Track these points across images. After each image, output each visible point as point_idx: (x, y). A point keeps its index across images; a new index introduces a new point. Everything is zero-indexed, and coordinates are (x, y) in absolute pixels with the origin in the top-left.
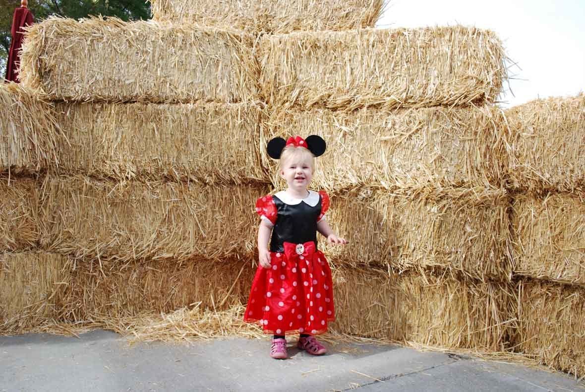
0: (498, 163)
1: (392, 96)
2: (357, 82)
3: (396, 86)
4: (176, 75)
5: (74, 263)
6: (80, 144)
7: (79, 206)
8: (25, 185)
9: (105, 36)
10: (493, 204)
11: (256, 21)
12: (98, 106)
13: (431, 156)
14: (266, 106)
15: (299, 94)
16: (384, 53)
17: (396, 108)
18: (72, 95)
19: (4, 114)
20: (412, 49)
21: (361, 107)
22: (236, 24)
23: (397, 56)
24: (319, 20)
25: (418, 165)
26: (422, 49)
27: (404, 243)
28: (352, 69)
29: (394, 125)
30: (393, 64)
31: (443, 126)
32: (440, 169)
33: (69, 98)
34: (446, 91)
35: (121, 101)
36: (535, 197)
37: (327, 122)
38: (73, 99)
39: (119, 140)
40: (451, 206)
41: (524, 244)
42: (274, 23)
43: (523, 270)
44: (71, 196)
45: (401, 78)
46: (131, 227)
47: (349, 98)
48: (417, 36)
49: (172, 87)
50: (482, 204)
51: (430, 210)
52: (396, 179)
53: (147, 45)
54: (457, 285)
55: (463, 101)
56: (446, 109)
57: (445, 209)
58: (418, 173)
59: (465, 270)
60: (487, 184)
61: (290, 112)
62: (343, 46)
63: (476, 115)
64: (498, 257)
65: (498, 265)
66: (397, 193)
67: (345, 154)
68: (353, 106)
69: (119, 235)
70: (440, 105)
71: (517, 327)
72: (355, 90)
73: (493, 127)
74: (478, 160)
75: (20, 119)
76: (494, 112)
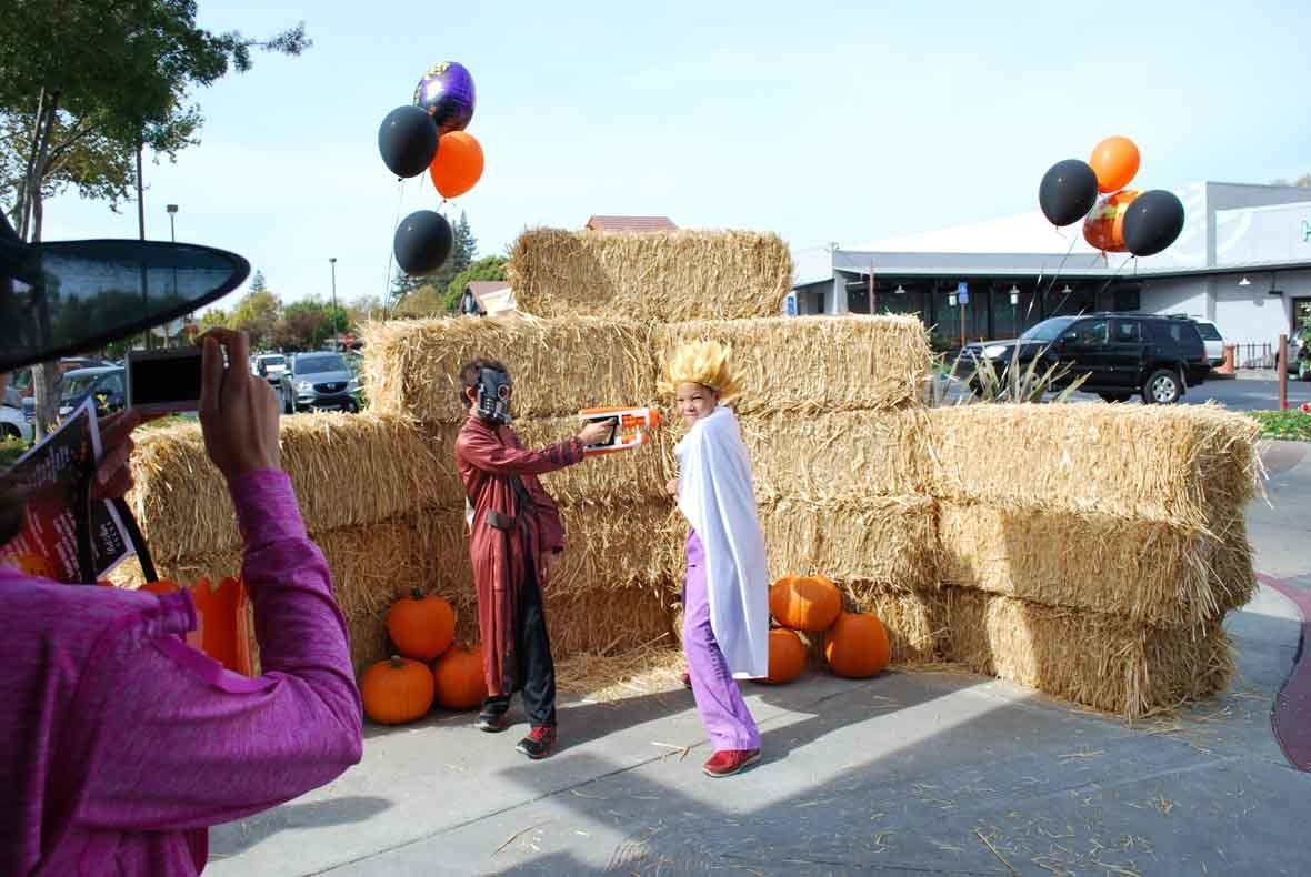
0: (923, 470)
1: (810, 400)
2: (771, 383)
3: (814, 388)
4: (563, 383)
9: (479, 343)
10: (919, 513)
11: (646, 308)
13: (854, 464)
14: (666, 410)
16: (800, 351)
17: (814, 412)
18: (445, 417)
20: (831, 346)
21: (776, 411)
22: (622, 310)
23: (814, 354)
26: (841, 346)
27: (829, 558)
28: (764, 369)
29: (814, 429)
30: (810, 364)
31: (865, 431)
32: (863, 477)
33: (442, 422)
34: (868, 393)
36: (961, 505)
38: (447, 421)
40: (877, 517)
42: (668, 308)
43: (951, 579)
44: (448, 536)
45: (820, 380)
47: (763, 401)
48: (835, 330)
49: (559, 397)
50: (909, 513)
51: (855, 521)
52: (817, 490)
53: (528, 349)
54: (886, 598)
55: (886, 404)
56: (866, 413)
57: (870, 521)
58: (840, 482)
59: (893, 582)
60: (913, 491)
62: (753, 341)
63: (900, 419)
64: (925, 567)
65: (926, 574)
66: (819, 504)
67: (760, 464)
68: (768, 410)
70: (862, 407)
71: (947, 636)
72: (769, 393)
73: (916, 433)
74: (902, 467)
75: (398, 456)
76: (916, 414)
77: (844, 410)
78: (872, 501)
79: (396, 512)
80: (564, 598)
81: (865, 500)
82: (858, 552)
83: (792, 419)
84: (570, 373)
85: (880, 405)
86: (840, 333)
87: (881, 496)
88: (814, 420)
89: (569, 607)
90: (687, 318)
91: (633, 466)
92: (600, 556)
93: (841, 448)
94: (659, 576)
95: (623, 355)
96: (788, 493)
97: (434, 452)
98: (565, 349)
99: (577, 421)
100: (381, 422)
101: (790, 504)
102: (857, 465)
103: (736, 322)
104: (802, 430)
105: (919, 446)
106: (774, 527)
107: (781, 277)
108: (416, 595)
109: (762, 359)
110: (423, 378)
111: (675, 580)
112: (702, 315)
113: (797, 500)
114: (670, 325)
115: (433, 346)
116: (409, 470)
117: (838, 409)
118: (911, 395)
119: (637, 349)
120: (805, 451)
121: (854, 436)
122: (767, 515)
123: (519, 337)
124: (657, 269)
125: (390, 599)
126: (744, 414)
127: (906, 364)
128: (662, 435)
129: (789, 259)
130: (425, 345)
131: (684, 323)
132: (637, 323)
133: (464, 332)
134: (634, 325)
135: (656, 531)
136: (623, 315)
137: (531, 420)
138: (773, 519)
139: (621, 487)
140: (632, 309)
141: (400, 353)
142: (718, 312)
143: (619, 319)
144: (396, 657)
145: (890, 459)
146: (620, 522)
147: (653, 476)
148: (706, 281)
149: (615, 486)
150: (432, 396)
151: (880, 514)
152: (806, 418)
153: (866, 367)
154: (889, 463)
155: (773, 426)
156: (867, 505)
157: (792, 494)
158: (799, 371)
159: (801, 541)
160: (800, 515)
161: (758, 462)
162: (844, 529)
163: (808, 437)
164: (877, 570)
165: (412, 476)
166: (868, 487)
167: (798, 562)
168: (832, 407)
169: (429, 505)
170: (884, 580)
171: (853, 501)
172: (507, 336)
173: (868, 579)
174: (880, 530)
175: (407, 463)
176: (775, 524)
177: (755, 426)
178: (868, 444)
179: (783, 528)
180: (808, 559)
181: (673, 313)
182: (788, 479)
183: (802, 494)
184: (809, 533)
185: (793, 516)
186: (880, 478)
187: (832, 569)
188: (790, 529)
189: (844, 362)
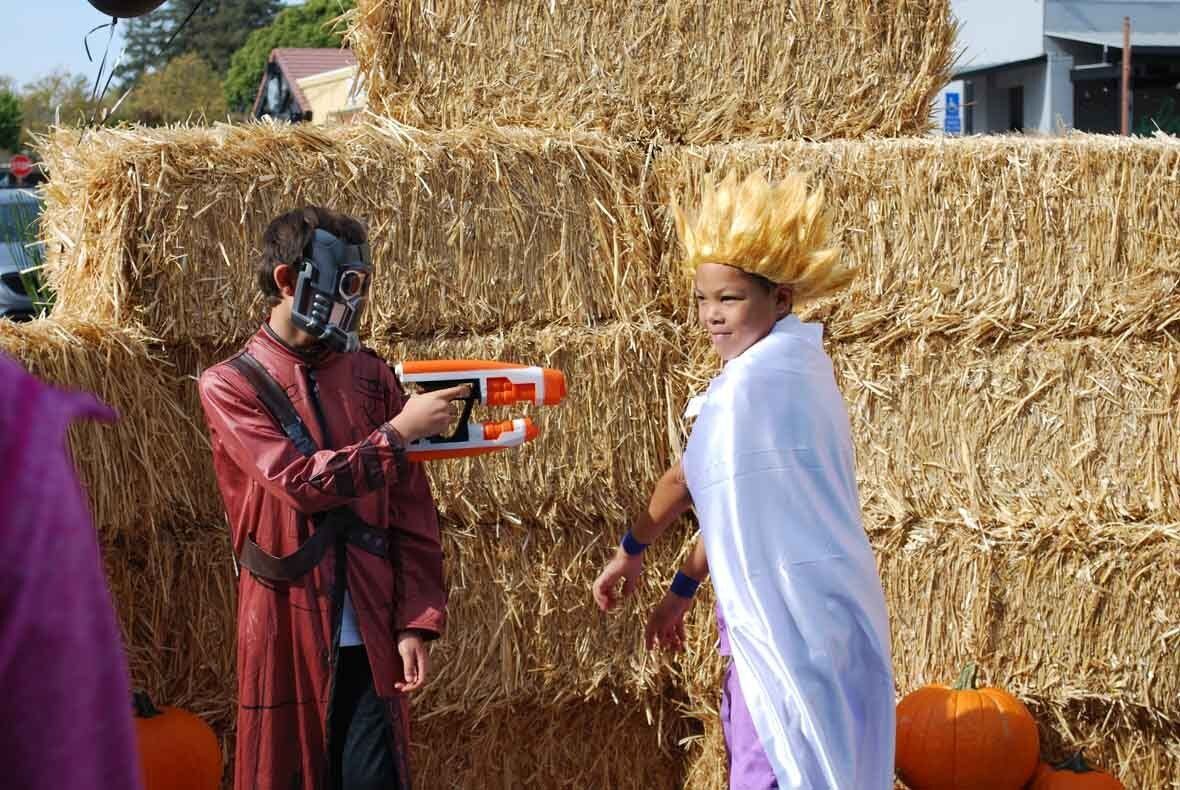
77: (1056, 336)
78: (1111, 530)
79: (105, 529)
80: (454, 721)
81: (1099, 528)
82: (1079, 639)
83: (944, 354)
84: (476, 246)
85: (1133, 327)
86: (1051, 174)
87: (1132, 521)
88: (992, 356)
89: (464, 740)
90: (727, 134)
91: (603, 443)
92: (532, 634)
93: (1047, 417)
94: (655, 678)
95: (589, 212)
96: (931, 509)
97: (186, 408)
98: (468, 195)
99: (489, 348)
100: (80, 341)
101: (935, 536)
102: (1084, 454)
103: (829, 146)
104: (964, 379)
106: (900, 581)
107: (929, 51)
109: (882, 223)
110: (168, 250)
111: (689, 687)
112: (757, 131)
113: (951, 526)
114: (691, 150)
115: (189, 183)
116: (135, 444)
117: (1044, 334)
119: (619, 199)
120: (971, 421)
121: (1076, 391)
122: (887, 557)
123: (372, 168)
124: (666, 28)
126: (842, 341)
128: (669, 382)
129: (947, 11)
130: (173, 180)
131: (721, 149)
132: (621, 145)
133: (255, 156)
134: (615, 148)
135: (651, 583)
136: (591, 126)
137: (393, 342)
138: (899, 564)
139: (579, 489)
140: (610, 115)
141: (121, 196)
142: (793, 125)
143: (584, 134)
145: (1153, 443)
146: (575, 563)
147: (647, 468)
148: (768, 57)
149: (567, 485)
150: (187, 288)
151: (1128, 559)
152: (974, 352)
153: (1107, 247)
154: (1151, 452)
155: (903, 366)
156: (1101, 540)
157: (940, 513)
158: (961, 252)
159: (958, 613)
160: (956, 558)
161: (869, 442)
162: (1050, 589)
163: (977, 391)
164: (1120, 679)
165: (139, 454)
166: (1104, 501)
167: (950, 657)
168: (1030, 330)
169: (175, 517)
170: (1135, 700)
171: (1071, 529)
172: (345, 166)
173: (1100, 697)
174: (1127, 594)
175: (129, 427)
176: (903, 574)
177: (865, 367)
178: (1107, 409)
179: (920, 583)
180: (972, 651)
181: (696, 123)
182: (933, 481)
183: (962, 511)
184: (976, 594)
185: (941, 560)
186: (1130, 483)
187: (1022, 674)
188: (935, 586)
189: (1059, 235)
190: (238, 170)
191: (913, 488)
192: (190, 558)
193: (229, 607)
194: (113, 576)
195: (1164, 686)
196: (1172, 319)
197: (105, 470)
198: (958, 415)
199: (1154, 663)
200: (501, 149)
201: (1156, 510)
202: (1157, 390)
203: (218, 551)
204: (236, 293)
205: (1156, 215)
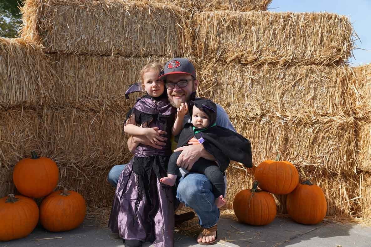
0: (349, 101)
1: (284, 58)
2: (261, 47)
3: (286, 51)
5: (64, 171)
6: (69, 85)
7: (69, 130)
8: (29, 115)
9: (88, 7)
10: (346, 127)
12: (83, 58)
13: (308, 97)
15: (222, 53)
16: (278, 29)
17: (286, 65)
18: (64, 49)
19: (18, 62)
20: (296, 27)
21: (263, 63)
22: (176, 2)
23: (287, 31)
24: (232, 3)
25: (299, 102)
26: (303, 27)
27: (291, 152)
28: (258, 38)
29: (284, 76)
30: (284, 36)
31: (316, 77)
32: (313, 104)
33: (61, 51)
34: (318, 55)
35: (99, 54)
37: (240, 73)
38: (65, 52)
39: (98, 82)
40: (321, 128)
41: (364, 151)
43: (364, 167)
44: (62, 123)
45: (290, 46)
46: (106, 144)
47: (256, 57)
48: (299, 18)
49: (135, 46)
50: (340, 127)
51: (307, 130)
52: (286, 111)
53: (118, 15)
55: (328, 62)
56: (317, 66)
57: (317, 130)
58: (299, 107)
59: (328, 167)
60: (342, 113)
61: (215, 65)
62: (251, 22)
63: (336, 71)
64: (348, 159)
65: (348, 164)
66: (286, 119)
67: (253, 94)
69: (98, 150)
70: (314, 63)
72: (260, 52)
73: (346, 80)
74: (337, 99)
75: (29, 67)
76: (346, 69)
77: (303, 65)
78: (318, 118)
79: (25, 102)
81: (315, 118)
82: (308, 149)
83: (273, 69)
84: (143, 32)
85: (325, 62)
86: (302, 20)
87: (323, 116)
88: (286, 69)
90: (213, 9)
93: (300, 87)
95: (175, 26)
96: (268, 112)
97: (57, 72)
98: (141, 18)
99: (146, 61)
100: (18, 44)
101: (268, 119)
102: (311, 97)
103: (242, 13)
104: (277, 76)
105: (347, 88)
106: (259, 132)
108: (35, 156)
109: (256, 32)
112: (222, 8)
113: (273, 117)
114: (204, 12)
116: (36, 78)
118: (344, 57)
119: (184, 23)
120: (280, 88)
121: (308, 80)
122: (255, 125)
123: (113, 7)
125: (20, 159)
127: (342, 38)
130: (53, 3)
132: (184, 10)
138: (259, 127)
141: (37, 6)
142: (232, 7)
143: (174, 6)
144: (12, 195)
145: (329, 94)
150: (56, 35)
151: (322, 126)
152: (281, 68)
153: (318, 40)
154: (329, 97)
155: (261, 72)
156: (315, 121)
157: (270, 113)
158: (278, 41)
159: (275, 141)
160: (274, 126)
161: (251, 93)
162: (300, 135)
163: (282, 79)
164: (319, 160)
165: (38, 81)
166: (315, 110)
167: (272, 153)
168: (296, 62)
169: (53, 104)
170: (323, 166)
171: (307, 117)
172: (106, 6)
173: (314, 165)
174: (322, 136)
175: (35, 73)
176: (260, 130)
177: (250, 72)
178: (317, 85)
179: (264, 132)
180: (278, 151)
181: (205, 6)
182: (268, 104)
183: (276, 113)
184: (280, 135)
185: (270, 126)
186: (323, 106)
187: (292, 158)
188: (269, 133)
189: (305, 37)
190: (73, 2)
191: (263, 106)
192: (56, 115)
193: (68, 130)
194: (31, 119)
195: (331, 162)
196: (336, 60)
197: (25, 84)
198: (276, 86)
199: (328, 156)
200: (151, 6)
201: (330, 113)
202: (331, 80)
203: (64, 114)
204: (72, 38)
205: (331, 32)
